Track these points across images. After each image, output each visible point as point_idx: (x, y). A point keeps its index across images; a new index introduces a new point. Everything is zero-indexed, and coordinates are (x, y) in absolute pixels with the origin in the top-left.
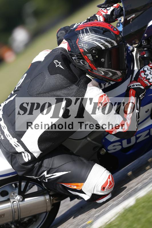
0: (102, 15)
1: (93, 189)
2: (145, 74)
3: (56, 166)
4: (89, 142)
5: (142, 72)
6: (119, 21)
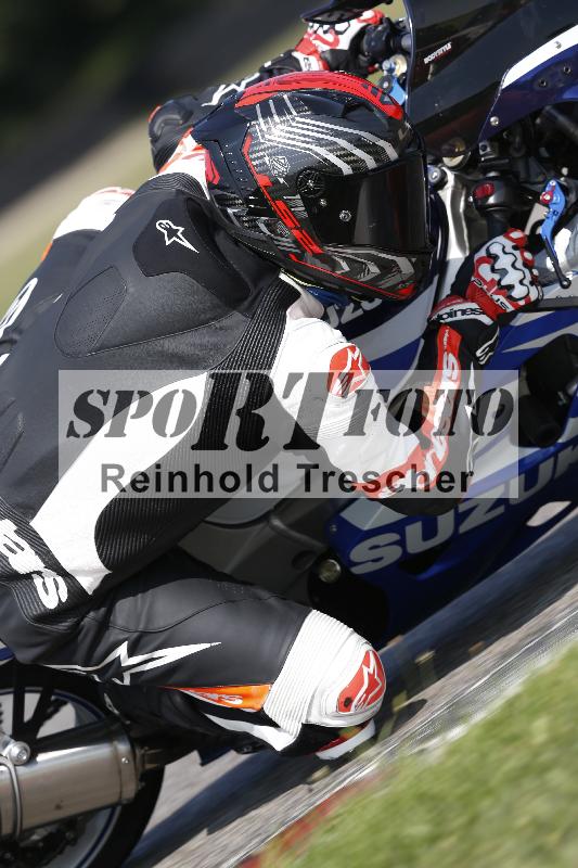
0: (316, 51)
1: (307, 704)
3: (161, 624)
4: (279, 533)
6: (385, 73)
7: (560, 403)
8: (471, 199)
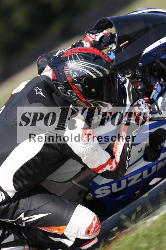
0: (89, 41)
2: (139, 109)
3: (34, 208)
4: (75, 185)
5: (135, 106)
6: (109, 49)
7: (159, 149)
8: (133, 87)
